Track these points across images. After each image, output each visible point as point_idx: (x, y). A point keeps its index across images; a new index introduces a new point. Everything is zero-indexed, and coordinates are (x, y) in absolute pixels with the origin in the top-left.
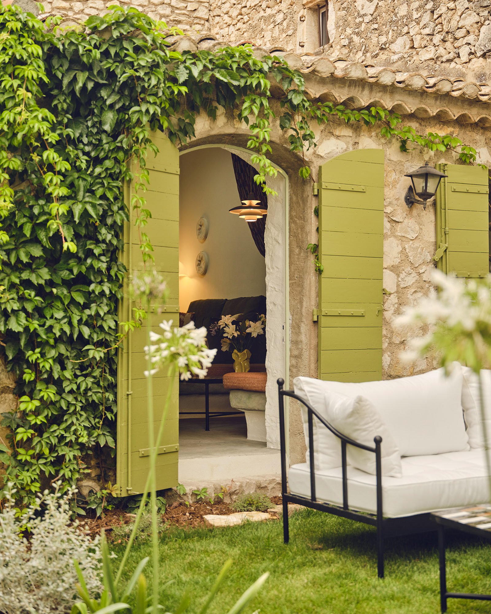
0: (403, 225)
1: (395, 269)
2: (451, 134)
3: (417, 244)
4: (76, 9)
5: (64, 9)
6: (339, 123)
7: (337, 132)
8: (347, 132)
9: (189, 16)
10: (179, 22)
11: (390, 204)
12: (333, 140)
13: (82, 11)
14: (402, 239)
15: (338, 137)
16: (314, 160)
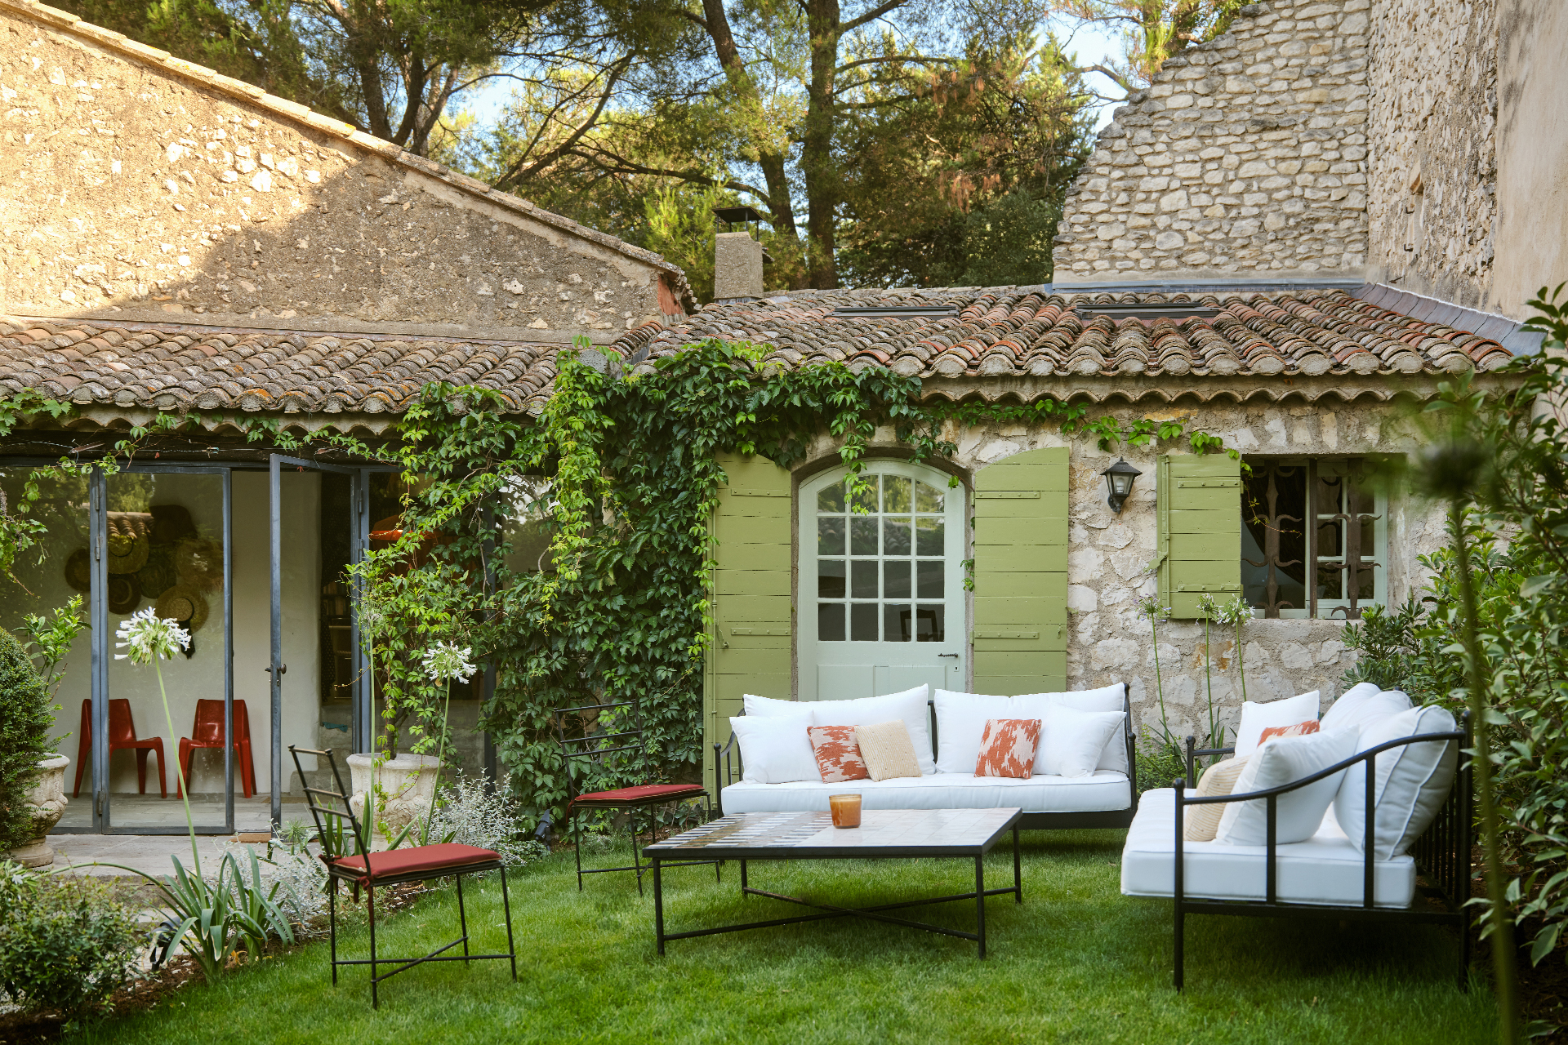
0: (1107, 532)
1: (1096, 585)
2: (1187, 418)
3: (1128, 553)
4: (1161, 226)
5: (1144, 227)
6: (1008, 423)
7: (1005, 433)
8: (1021, 431)
9: (1334, 209)
10: (1317, 220)
11: (1085, 509)
12: (999, 442)
13: (1170, 226)
14: (1105, 549)
15: (1007, 438)
16: (974, 466)
